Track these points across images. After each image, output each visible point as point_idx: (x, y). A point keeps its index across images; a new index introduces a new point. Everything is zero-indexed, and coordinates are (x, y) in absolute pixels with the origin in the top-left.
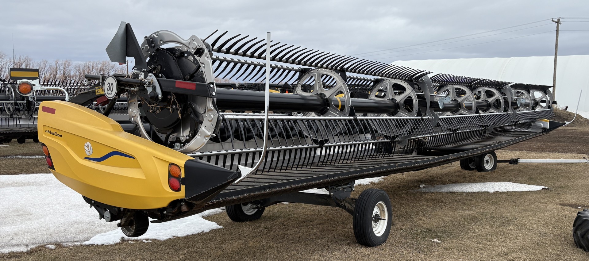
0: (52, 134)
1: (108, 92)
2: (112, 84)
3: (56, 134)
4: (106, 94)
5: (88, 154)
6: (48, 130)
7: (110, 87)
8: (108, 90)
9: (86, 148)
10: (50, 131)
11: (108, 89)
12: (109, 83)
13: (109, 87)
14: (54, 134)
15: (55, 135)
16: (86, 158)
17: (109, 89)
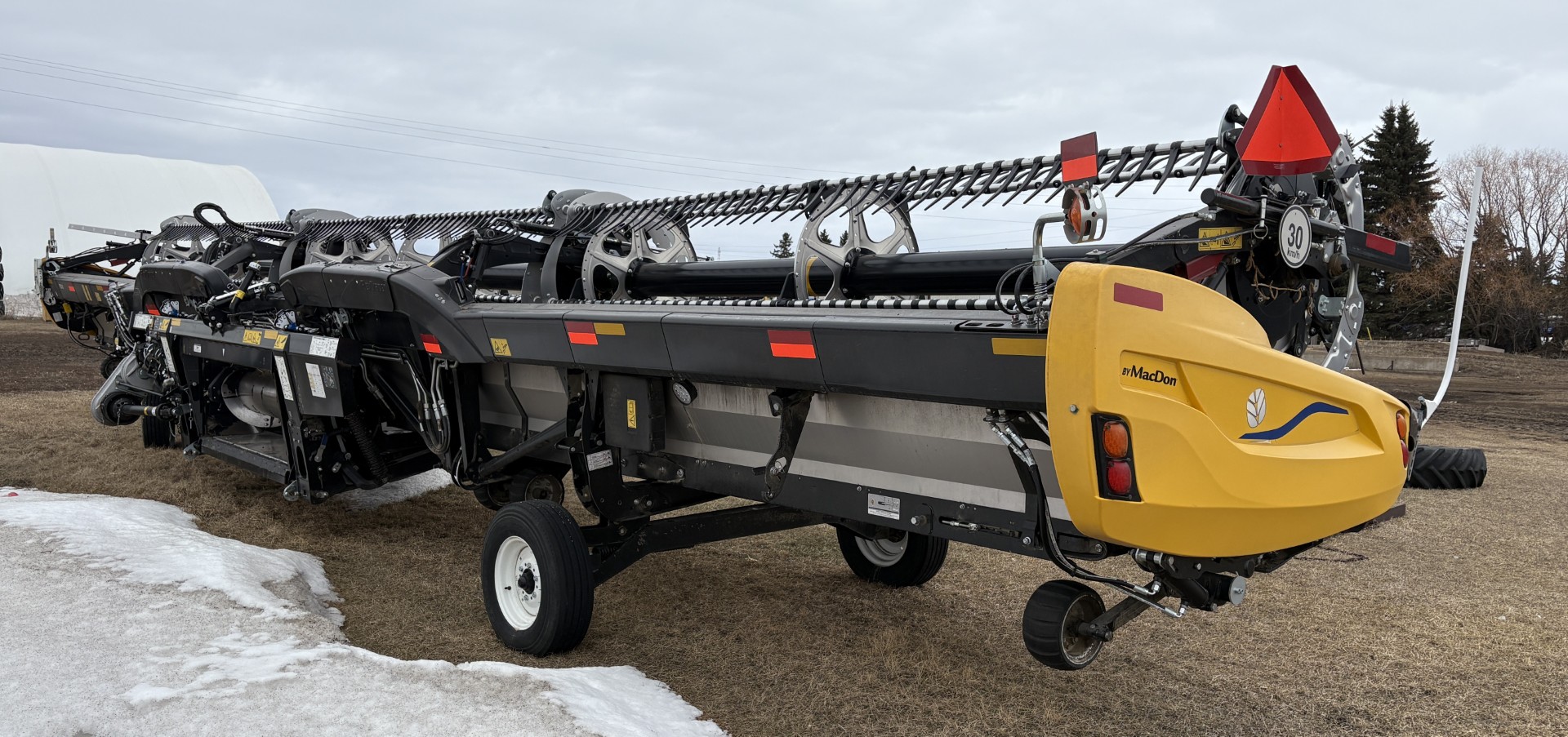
0: (1148, 377)
1: (1292, 249)
2: (1300, 228)
3: (1159, 378)
4: (1286, 253)
5: (1253, 426)
6: (1134, 367)
7: (1295, 235)
8: (1291, 245)
9: (1250, 407)
10: (1141, 369)
11: (1291, 242)
12: (1292, 226)
13: (1292, 235)
14: (1153, 377)
15: (1156, 380)
16: (1246, 436)
17: (1293, 243)
